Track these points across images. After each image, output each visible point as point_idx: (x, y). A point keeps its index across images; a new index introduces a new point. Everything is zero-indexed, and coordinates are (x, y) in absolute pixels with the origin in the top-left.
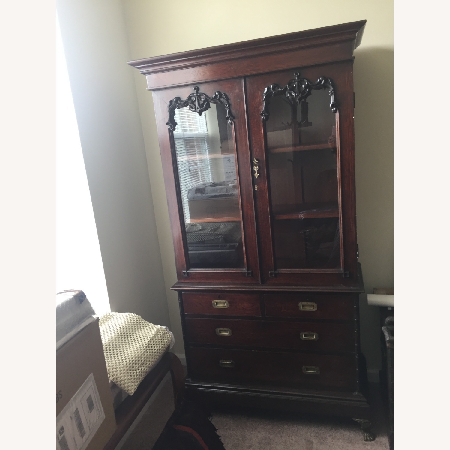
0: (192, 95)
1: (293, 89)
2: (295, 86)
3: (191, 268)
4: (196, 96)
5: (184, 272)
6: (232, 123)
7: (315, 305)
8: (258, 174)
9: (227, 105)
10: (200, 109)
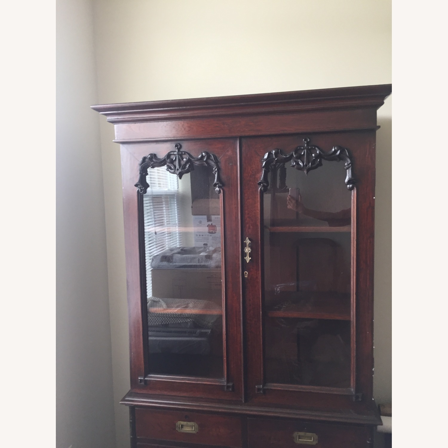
0: (172, 153)
1: (300, 157)
2: (302, 153)
3: (151, 374)
4: (177, 155)
5: (140, 380)
6: (220, 191)
7: (316, 437)
8: (249, 257)
9: (216, 169)
10: (181, 171)
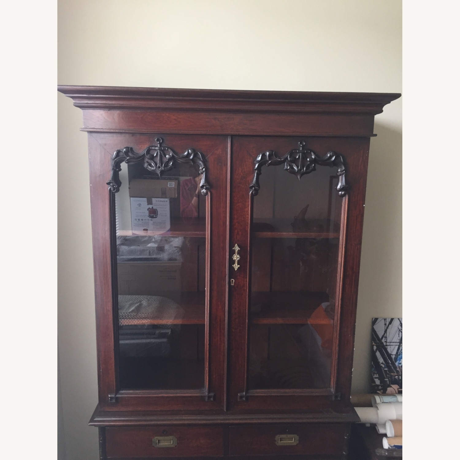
0: (152, 148)
1: (295, 161)
2: (297, 157)
3: (123, 390)
4: (158, 151)
5: (110, 397)
6: (207, 193)
7: (297, 437)
8: (238, 264)
9: (204, 169)
10: (163, 169)
